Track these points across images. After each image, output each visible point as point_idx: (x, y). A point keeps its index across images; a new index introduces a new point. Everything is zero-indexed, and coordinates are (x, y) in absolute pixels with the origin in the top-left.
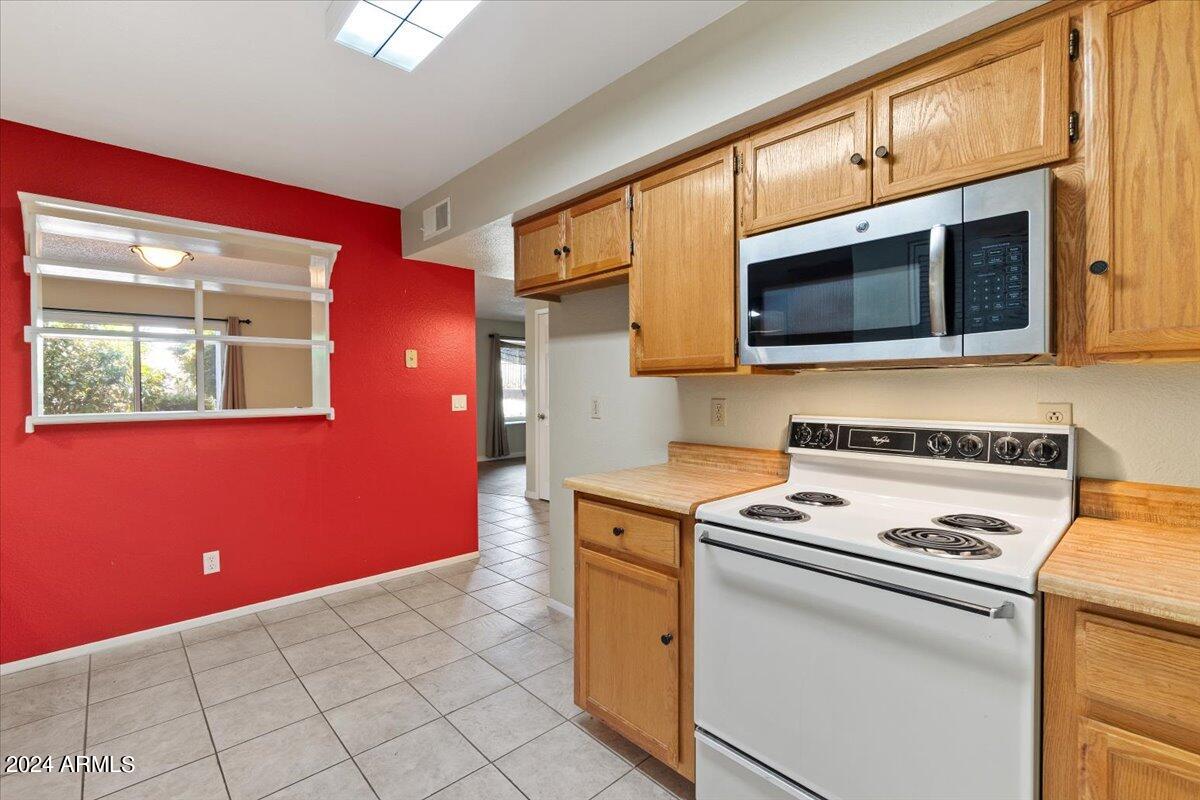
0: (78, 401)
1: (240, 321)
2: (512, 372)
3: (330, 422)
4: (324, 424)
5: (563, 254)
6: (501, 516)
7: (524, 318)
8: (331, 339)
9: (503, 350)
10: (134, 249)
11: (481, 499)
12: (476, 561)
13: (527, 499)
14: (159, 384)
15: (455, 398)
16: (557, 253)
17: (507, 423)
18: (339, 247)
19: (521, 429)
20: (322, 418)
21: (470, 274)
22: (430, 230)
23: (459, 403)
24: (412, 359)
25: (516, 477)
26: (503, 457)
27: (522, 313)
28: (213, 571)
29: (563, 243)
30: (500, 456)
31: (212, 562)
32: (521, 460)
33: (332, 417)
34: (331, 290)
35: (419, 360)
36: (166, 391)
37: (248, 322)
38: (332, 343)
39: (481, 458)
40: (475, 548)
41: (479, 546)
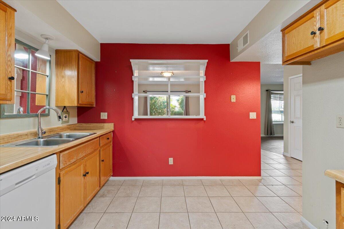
0: (159, 112)
1: (188, 91)
2: (276, 104)
3: (204, 121)
4: (203, 122)
5: (318, 32)
6: (271, 162)
7: (283, 82)
8: (205, 93)
9: (272, 95)
10: (162, 74)
11: (262, 152)
12: (260, 181)
13: (284, 156)
14: (174, 109)
15: (251, 113)
16: (313, 33)
17: (273, 123)
18: (207, 61)
19: (281, 126)
20: (202, 119)
21: (259, 63)
22: (240, 47)
23: (253, 115)
24: (233, 99)
25: (279, 145)
26: (271, 136)
27: (282, 80)
28: (171, 164)
29: (318, 26)
30: (270, 135)
31: (171, 161)
32: (281, 138)
33: (205, 119)
34: (205, 76)
35: (236, 99)
36: (176, 110)
37: (190, 91)
38: (205, 94)
39: (262, 135)
40: (260, 175)
41: (261, 174)
